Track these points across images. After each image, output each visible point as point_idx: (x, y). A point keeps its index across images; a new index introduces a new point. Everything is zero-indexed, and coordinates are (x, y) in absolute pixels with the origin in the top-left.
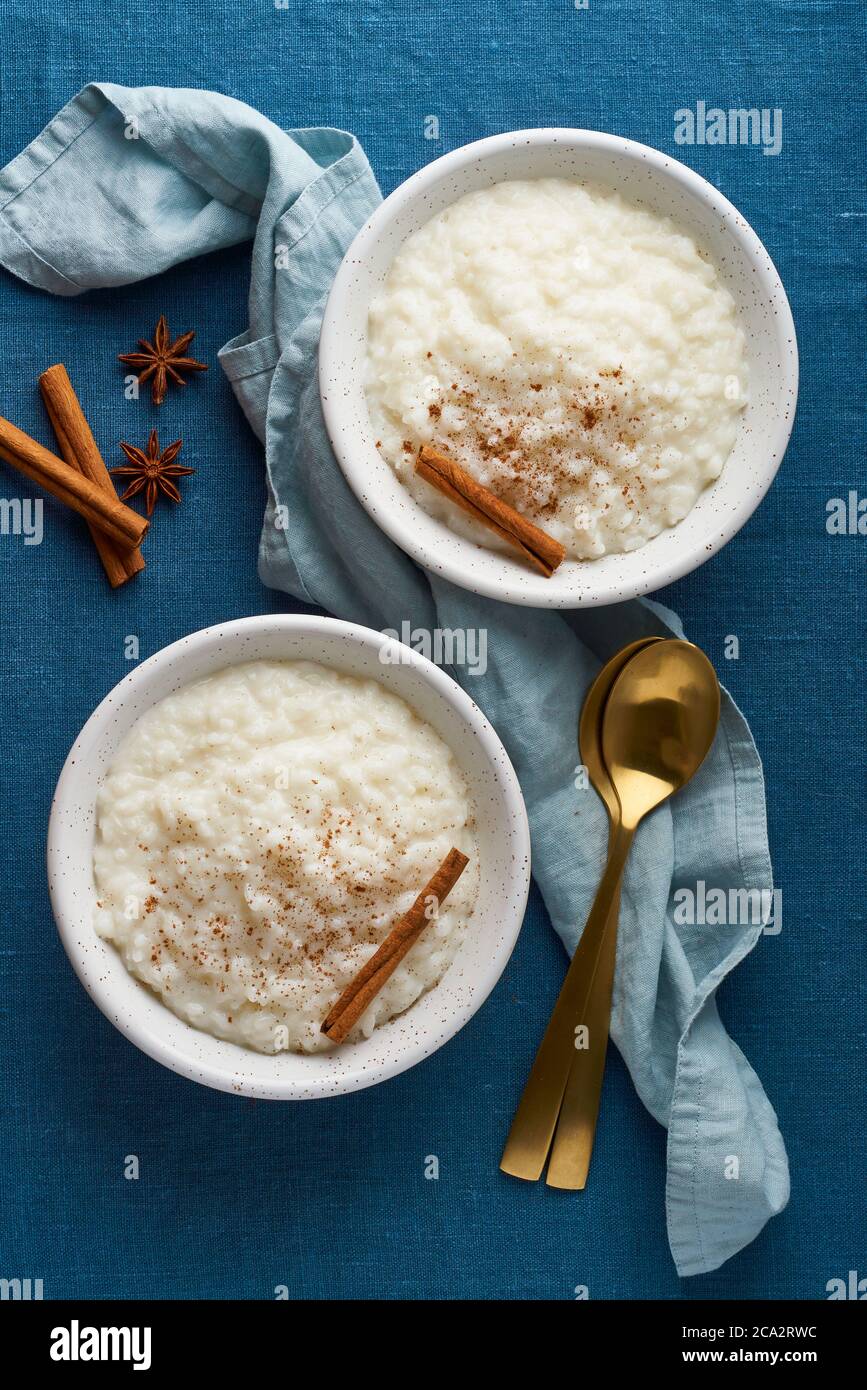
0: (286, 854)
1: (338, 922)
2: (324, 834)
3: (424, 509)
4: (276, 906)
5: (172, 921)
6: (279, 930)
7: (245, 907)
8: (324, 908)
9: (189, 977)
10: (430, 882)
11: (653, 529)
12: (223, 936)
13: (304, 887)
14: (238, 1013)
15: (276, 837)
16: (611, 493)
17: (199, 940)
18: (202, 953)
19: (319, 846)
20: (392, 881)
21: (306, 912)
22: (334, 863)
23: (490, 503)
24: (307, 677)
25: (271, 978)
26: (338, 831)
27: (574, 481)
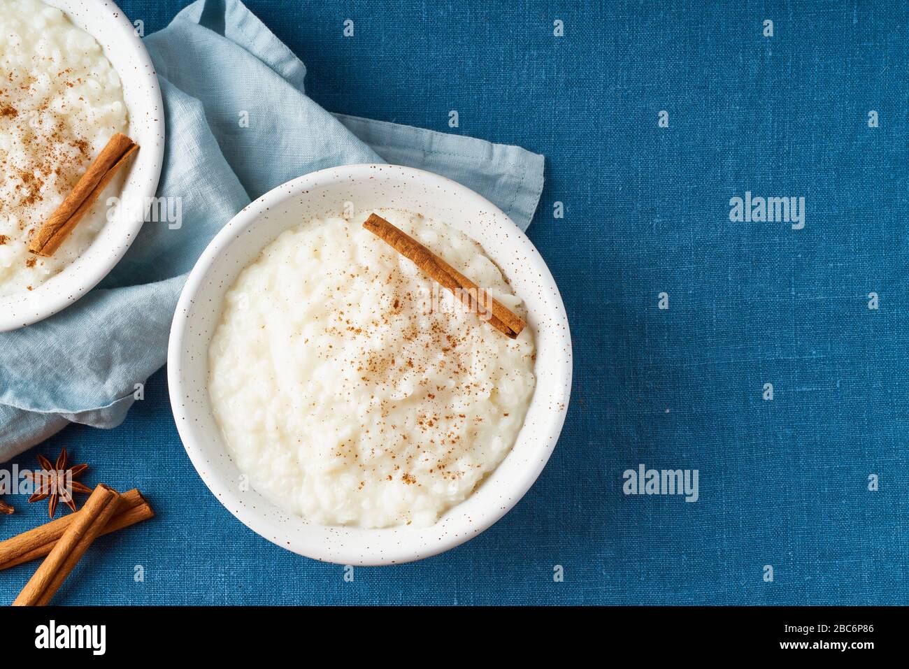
0: (366, 365)
1: (424, 324)
2: (351, 334)
3: (83, 251)
4: (410, 373)
5: (423, 463)
6: (430, 372)
7: (410, 400)
8: (412, 334)
9: (470, 449)
10: (391, 245)
11: (103, 64)
12: (434, 419)
13: (394, 350)
14: (500, 408)
15: (352, 374)
16: (71, 96)
17: (438, 440)
18: (449, 436)
19: (360, 337)
20: (391, 278)
21: (415, 349)
22: (373, 325)
23: (76, 194)
24: (222, 350)
25: (469, 379)
26: (348, 322)
27: (61, 126)
